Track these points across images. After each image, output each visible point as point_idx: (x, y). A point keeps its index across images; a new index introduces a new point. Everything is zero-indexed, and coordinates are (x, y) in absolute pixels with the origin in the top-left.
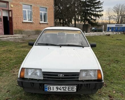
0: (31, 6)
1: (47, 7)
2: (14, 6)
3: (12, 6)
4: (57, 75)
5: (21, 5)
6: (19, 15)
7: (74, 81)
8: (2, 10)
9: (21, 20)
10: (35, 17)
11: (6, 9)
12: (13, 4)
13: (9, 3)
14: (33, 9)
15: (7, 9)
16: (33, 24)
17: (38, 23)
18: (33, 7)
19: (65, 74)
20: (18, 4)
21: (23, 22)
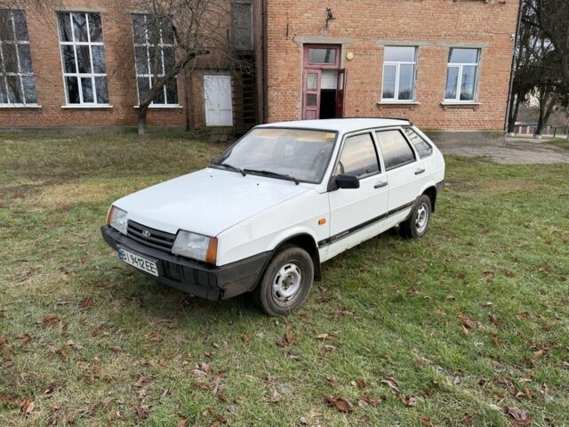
0: (417, 47)
1: (484, 45)
2: (355, 54)
3: (350, 55)
4: (141, 231)
5: (378, 49)
6: (369, 83)
7: (164, 253)
8: (319, 72)
9: (373, 97)
10: (423, 87)
11: (333, 67)
12: (354, 49)
13: (343, 47)
14: (422, 58)
15: (337, 67)
16: (417, 109)
17: (436, 104)
18: (422, 49)
19: (154, 233)
20: (371, 48)
21: (378, 104)
